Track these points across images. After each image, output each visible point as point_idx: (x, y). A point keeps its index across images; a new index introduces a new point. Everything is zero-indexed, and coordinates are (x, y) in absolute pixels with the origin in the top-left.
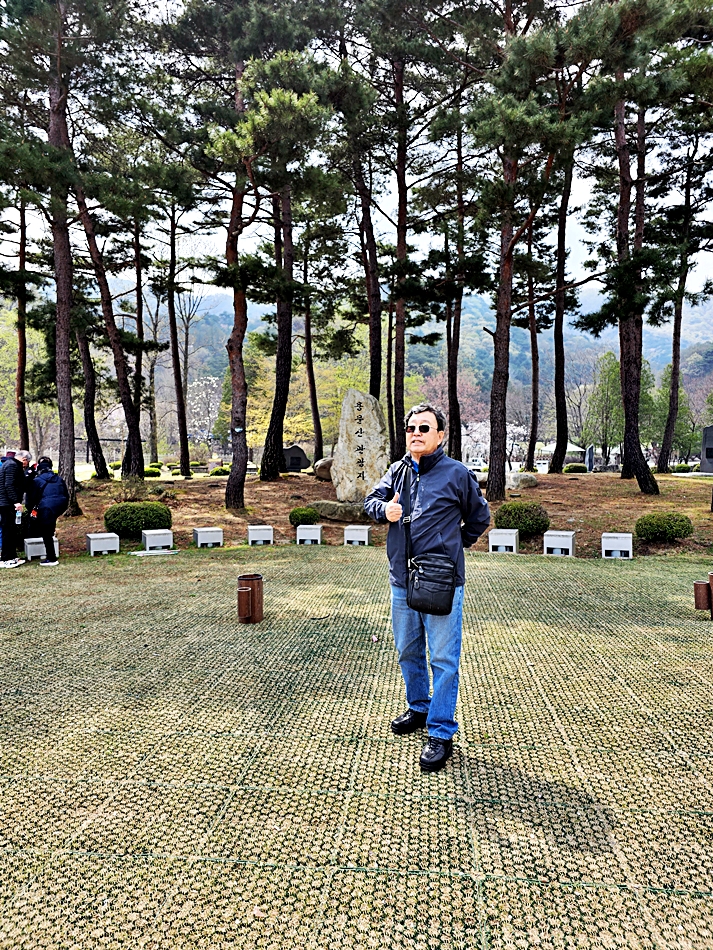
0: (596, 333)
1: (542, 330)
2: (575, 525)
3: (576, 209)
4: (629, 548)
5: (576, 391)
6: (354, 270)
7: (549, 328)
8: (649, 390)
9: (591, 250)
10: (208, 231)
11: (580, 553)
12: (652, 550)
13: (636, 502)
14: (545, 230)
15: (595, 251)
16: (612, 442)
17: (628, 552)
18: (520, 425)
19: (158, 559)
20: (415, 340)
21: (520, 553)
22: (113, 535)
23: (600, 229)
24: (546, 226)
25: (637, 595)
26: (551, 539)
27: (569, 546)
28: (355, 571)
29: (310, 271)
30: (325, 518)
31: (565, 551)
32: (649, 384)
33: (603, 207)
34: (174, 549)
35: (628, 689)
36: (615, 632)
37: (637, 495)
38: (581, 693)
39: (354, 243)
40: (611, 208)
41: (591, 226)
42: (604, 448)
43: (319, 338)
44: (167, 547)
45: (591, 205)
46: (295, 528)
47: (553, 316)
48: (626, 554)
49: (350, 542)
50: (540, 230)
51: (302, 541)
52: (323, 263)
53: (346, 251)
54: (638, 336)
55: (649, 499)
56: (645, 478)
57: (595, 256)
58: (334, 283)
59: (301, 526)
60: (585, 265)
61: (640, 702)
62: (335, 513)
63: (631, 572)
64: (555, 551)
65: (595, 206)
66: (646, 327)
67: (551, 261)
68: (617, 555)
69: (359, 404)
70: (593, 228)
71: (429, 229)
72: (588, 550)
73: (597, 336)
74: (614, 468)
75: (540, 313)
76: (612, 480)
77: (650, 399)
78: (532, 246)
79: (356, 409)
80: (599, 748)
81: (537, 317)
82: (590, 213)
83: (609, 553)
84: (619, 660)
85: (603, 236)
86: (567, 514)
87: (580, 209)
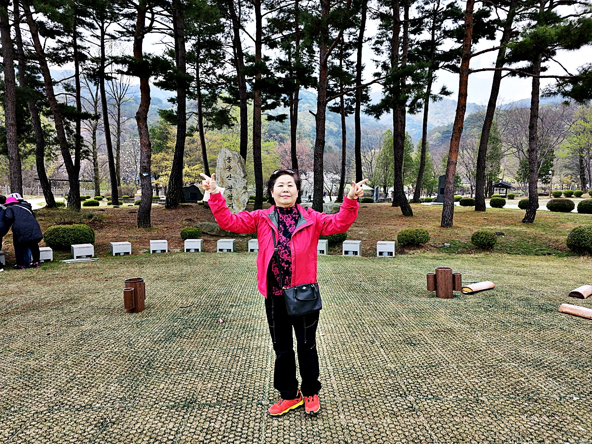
0: (377, 117)
1: (348, 114)
2: (363, 236)
3: (369, 39)
4: (393, 250)
5: (369, 153)
6: (230, 70)
7: (352, 113)
8: (411, 153)
9: (378, 66)
10: (128, 38)
11: (365, 254)
12: (406, 251)
13: (400, 221)
14: (350, 51)
15: (380, 66)
16: (390, 184)
17: (392, 253)
18: (337, 173)
19: (81, 265)
20: (270, 118)
21: (329, 254)
22: (49, 248)
23: (383, 53)
24: (351, 49)
25: (394, 281)
26: (348, 245)
27: (358, 250)
28: (220, 270)
29: (201, 70)
30: (207, 234)
31: (356, 253)
32: (410, 149)
33: (385, 39)
34: (95, 257)
35: (382, 350)
36: (378, 308)
37: (400, 216)
38: (351, 355)
39: (229, 53)
40: (389, 40)
41: (377, 50)
42: (385, 188)
43: (208, 114)
44: (90, 256)
45: (378, 37)
46: (183, 241)
47: (354, 106)
48: (391, 254)
49: (221, 250)
50: (347, 51)
51: (188, 250)
52: (209, 65)
53: (224, 57)
54: (403, 120)
55: (407, 219)
56: (405, 207)
57: (379, 70)
58: (217, 79)
59: (187, 240)
60: (374, 75)
61: (387, 359)
62: (213, 231)
63: (393, 266)
64: (349, 253)
65: (380, 38)
66: (407, 115)
67: (353, 71)
68: (385, 255)
69: (229, 158)
70: (379, 52)
71: (278, 47)
72: (369, 252)
73: (379, 118)
74: (389, 200)
75: (347, 104)
76: (387, 207)
77: (411, 159)
78: (343, 61)
79: (226, 162)
80: (358, 397)
81: (345, 107)
82: (377, 42)
83: (381, 253)
84: (378, 328)
85: (385, 57)
86: (359, 229)
87: (371, 39)
